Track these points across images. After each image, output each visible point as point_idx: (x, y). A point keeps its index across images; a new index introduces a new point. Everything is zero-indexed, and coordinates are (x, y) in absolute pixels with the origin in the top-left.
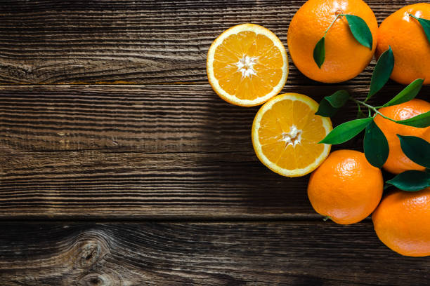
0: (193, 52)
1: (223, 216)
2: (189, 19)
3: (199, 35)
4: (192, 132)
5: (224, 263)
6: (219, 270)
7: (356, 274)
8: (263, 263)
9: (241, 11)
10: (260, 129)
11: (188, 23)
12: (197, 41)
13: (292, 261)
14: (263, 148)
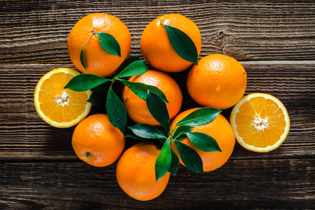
0: (8, 42)
1: (28, 158)
2: (5, 19)
3: (12, 30)
4: (7, 98)
5: (28, 193)
6: (26, 197)
7: (125, 201)
8: (57, 192)
9: (41, 12)
10: (40, 92)
11: (4, 22)
12: (10, 34)
13: (80, 191)
14: (40, 105)
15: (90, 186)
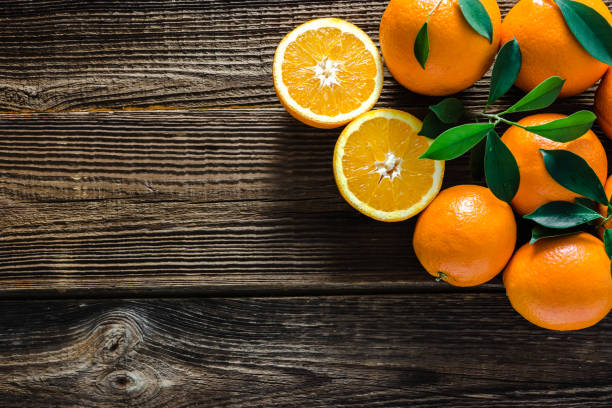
0: (254, 65)
1: (298, 287)
2: (248, 22)
3: (261, 42)
4: (254, 172)
5: (300, 353)
6: (294, 362)
7: (483, 366)
8: (354, 352)
9: (318, 9)
10: (344, 157)
11: (246, 27)
12: (259, 50)
13: (397, 349)
14: (349, 183)
15: (416, 340)
